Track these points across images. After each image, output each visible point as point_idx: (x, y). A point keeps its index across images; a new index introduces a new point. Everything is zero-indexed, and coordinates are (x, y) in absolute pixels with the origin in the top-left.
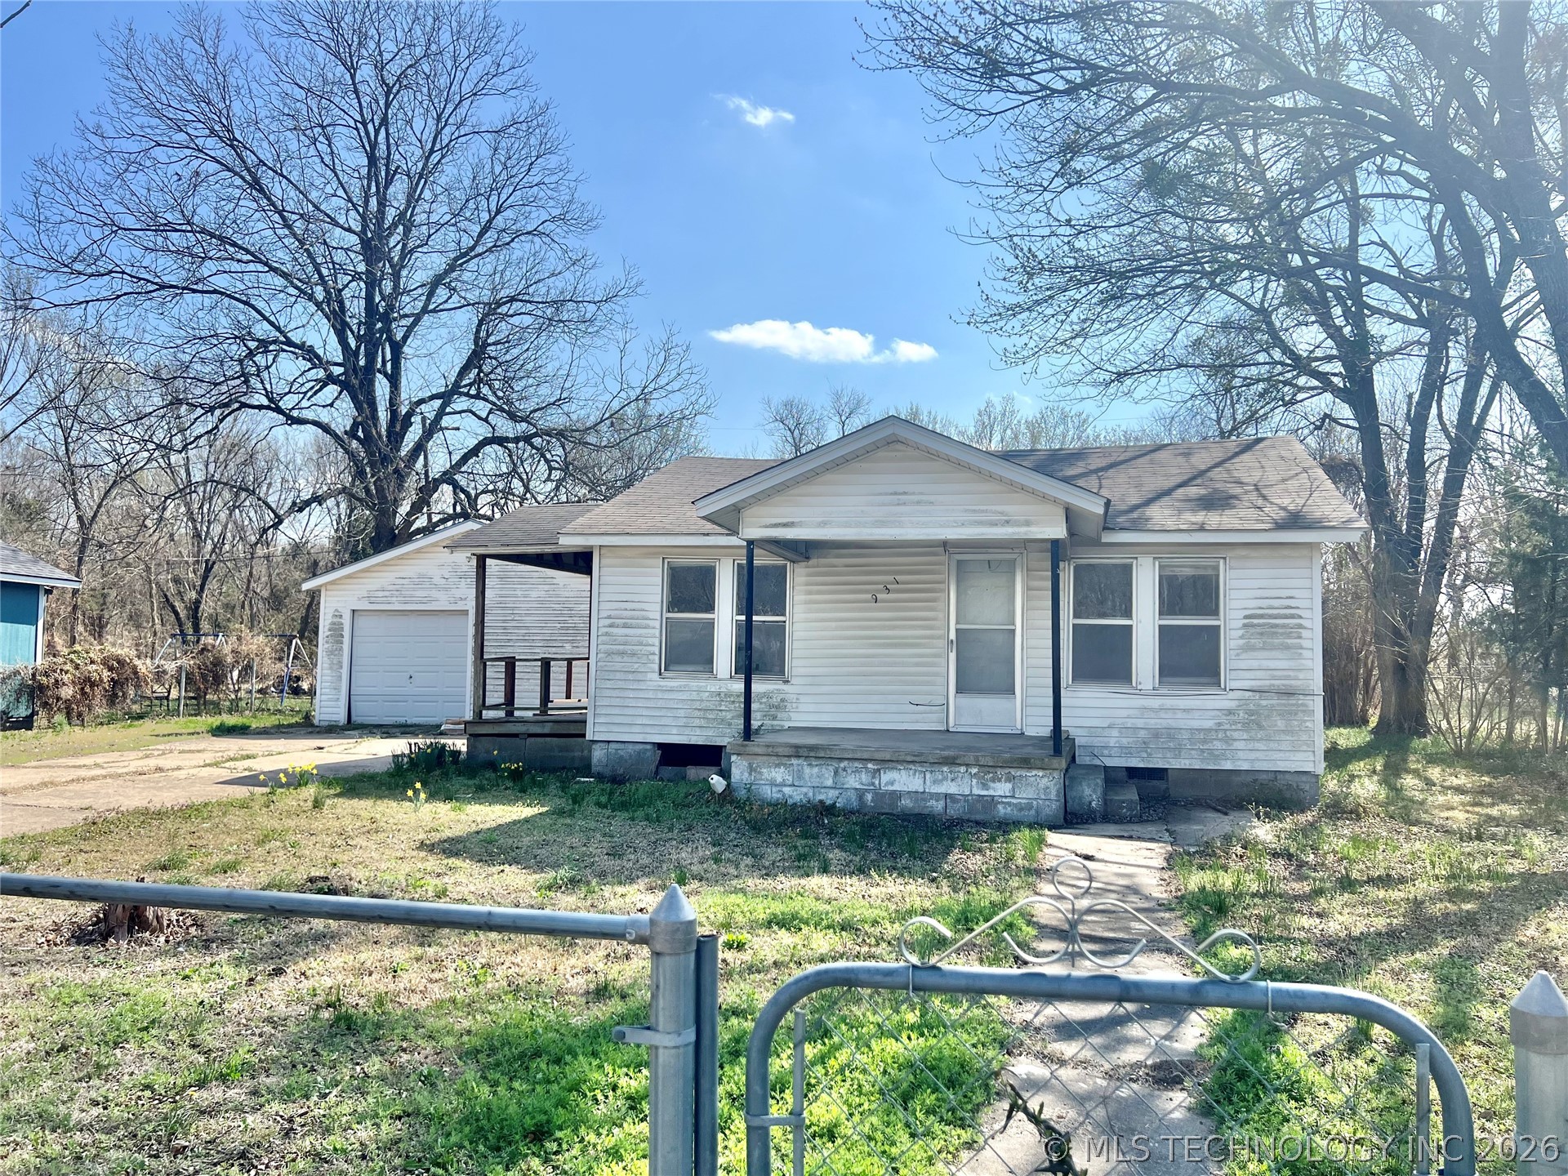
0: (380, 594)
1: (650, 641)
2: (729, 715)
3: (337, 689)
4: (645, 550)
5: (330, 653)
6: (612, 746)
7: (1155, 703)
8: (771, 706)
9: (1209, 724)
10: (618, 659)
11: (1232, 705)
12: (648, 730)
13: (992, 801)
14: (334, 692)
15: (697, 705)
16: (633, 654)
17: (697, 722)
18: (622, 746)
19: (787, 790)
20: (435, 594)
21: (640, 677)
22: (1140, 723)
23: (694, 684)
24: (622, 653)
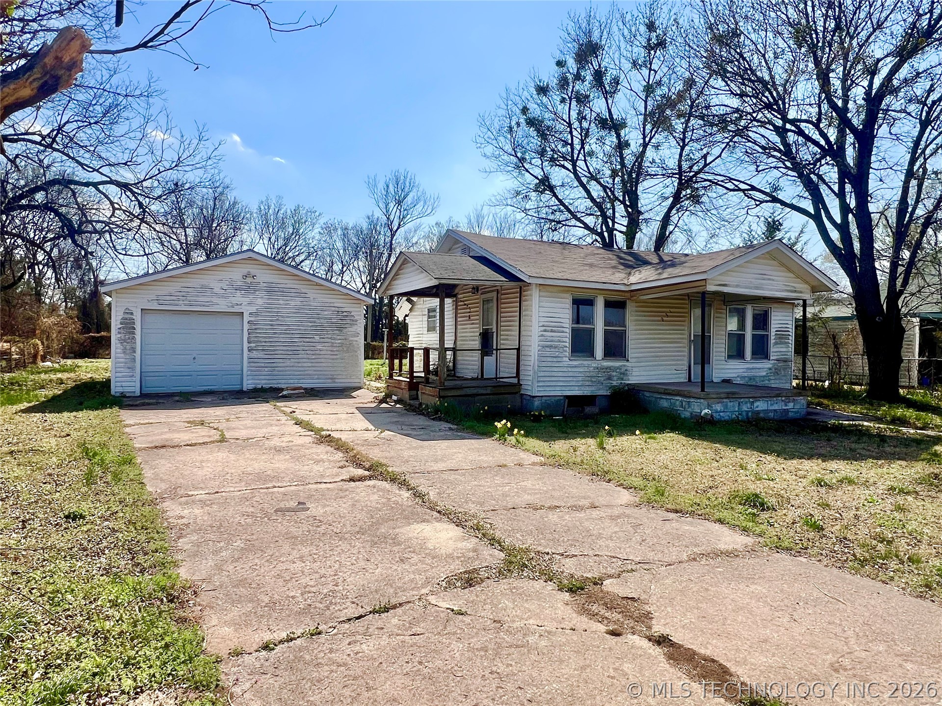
0: (168, 298)
1: (564, 339)
2: (602, 379)
3: (132, 368)
4: (562, 288)
5: (122, 341)
6: (544, 398)
7: (751, 366)
8: (621, 373)
9: (764, 374)
10: (548, 349)
11: (770, 366)
12: (564, 388)
13: (787, 411)
14: (128, 370)
15: (588, 374)
16: (555, 347)
17: (587, 383)
18: (548, 398)
19: (721, 414)
20: (215, 300)
21: (559, 359)
22: (746, 374)
23: (586, 363)
24: (551, 347)
